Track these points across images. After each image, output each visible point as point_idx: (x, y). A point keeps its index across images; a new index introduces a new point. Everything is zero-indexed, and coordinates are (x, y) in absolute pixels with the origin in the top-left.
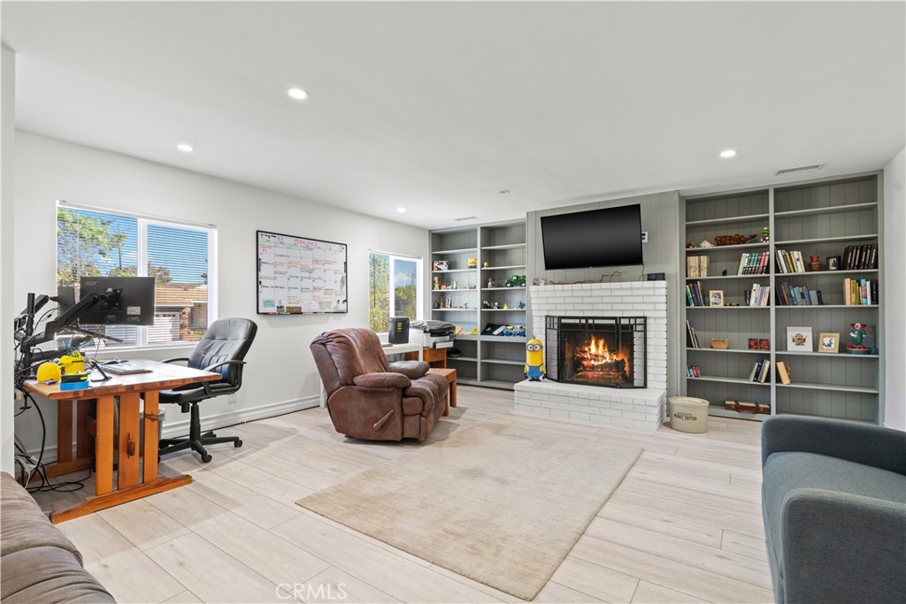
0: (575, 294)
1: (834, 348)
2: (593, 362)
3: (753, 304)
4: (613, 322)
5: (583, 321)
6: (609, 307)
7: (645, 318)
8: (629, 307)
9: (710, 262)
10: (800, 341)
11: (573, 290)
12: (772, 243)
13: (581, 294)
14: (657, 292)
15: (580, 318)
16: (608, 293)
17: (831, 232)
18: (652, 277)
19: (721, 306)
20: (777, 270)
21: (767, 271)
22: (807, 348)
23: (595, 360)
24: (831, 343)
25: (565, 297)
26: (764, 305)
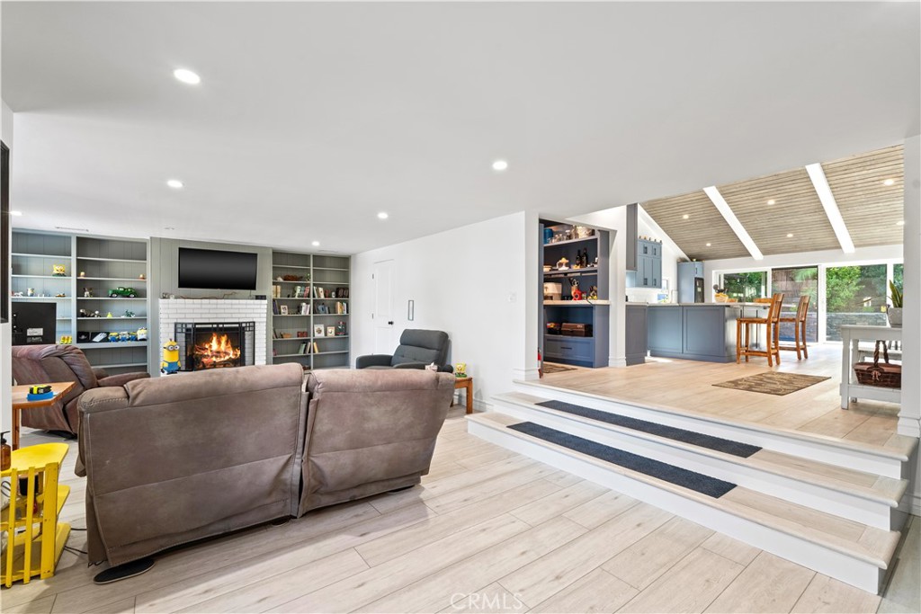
0: (203, 306)
1: (333, 333)
2: (214, 359)
3: (303, 313)
4: (237, 325)
5: (215, 326)
6: (229, 315)
7: (254, 322)
8: (244, 316)
9: (282, 289)
10: (319, 331)
11: (201, 304)
12: (312, 282)
13: (209, 306)
14: (262, 307)
15: (212, 324)
16: (230, 306)
17: (332, 280)
18: (258, 298)
19: (286, 314)
20: (314, 297)
21: (309, 297)
22: (322, 335)
23: (217, 357)
24: (331, 331)
25: (193, 309)
26: (307, 314)
